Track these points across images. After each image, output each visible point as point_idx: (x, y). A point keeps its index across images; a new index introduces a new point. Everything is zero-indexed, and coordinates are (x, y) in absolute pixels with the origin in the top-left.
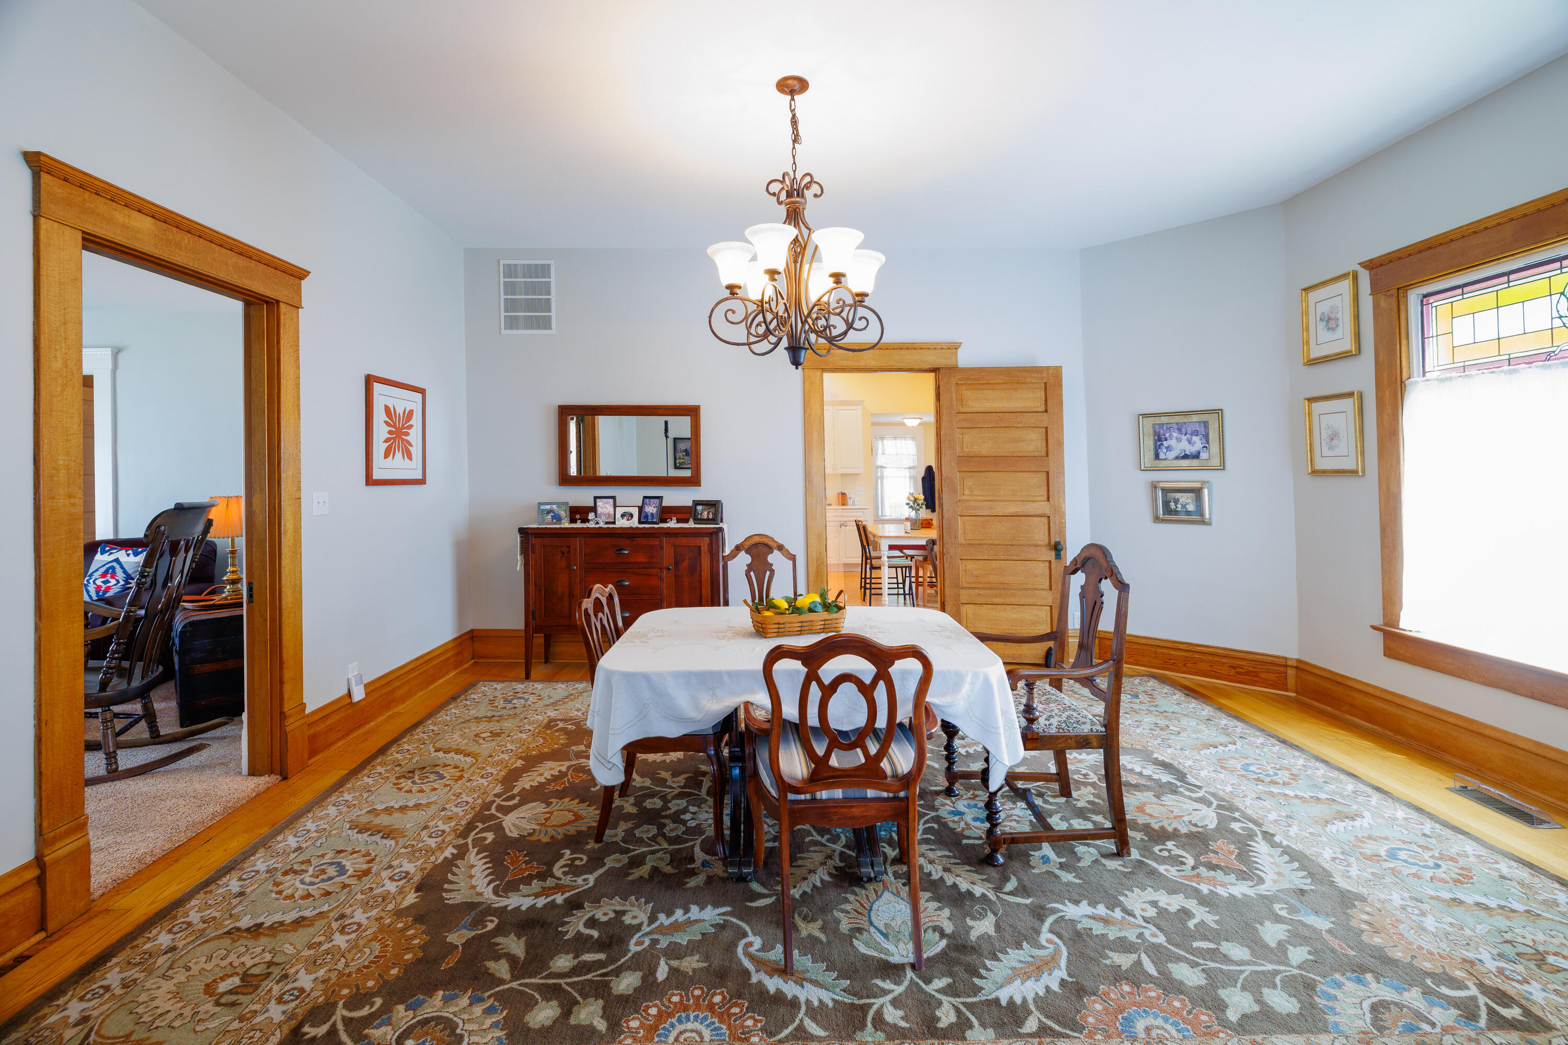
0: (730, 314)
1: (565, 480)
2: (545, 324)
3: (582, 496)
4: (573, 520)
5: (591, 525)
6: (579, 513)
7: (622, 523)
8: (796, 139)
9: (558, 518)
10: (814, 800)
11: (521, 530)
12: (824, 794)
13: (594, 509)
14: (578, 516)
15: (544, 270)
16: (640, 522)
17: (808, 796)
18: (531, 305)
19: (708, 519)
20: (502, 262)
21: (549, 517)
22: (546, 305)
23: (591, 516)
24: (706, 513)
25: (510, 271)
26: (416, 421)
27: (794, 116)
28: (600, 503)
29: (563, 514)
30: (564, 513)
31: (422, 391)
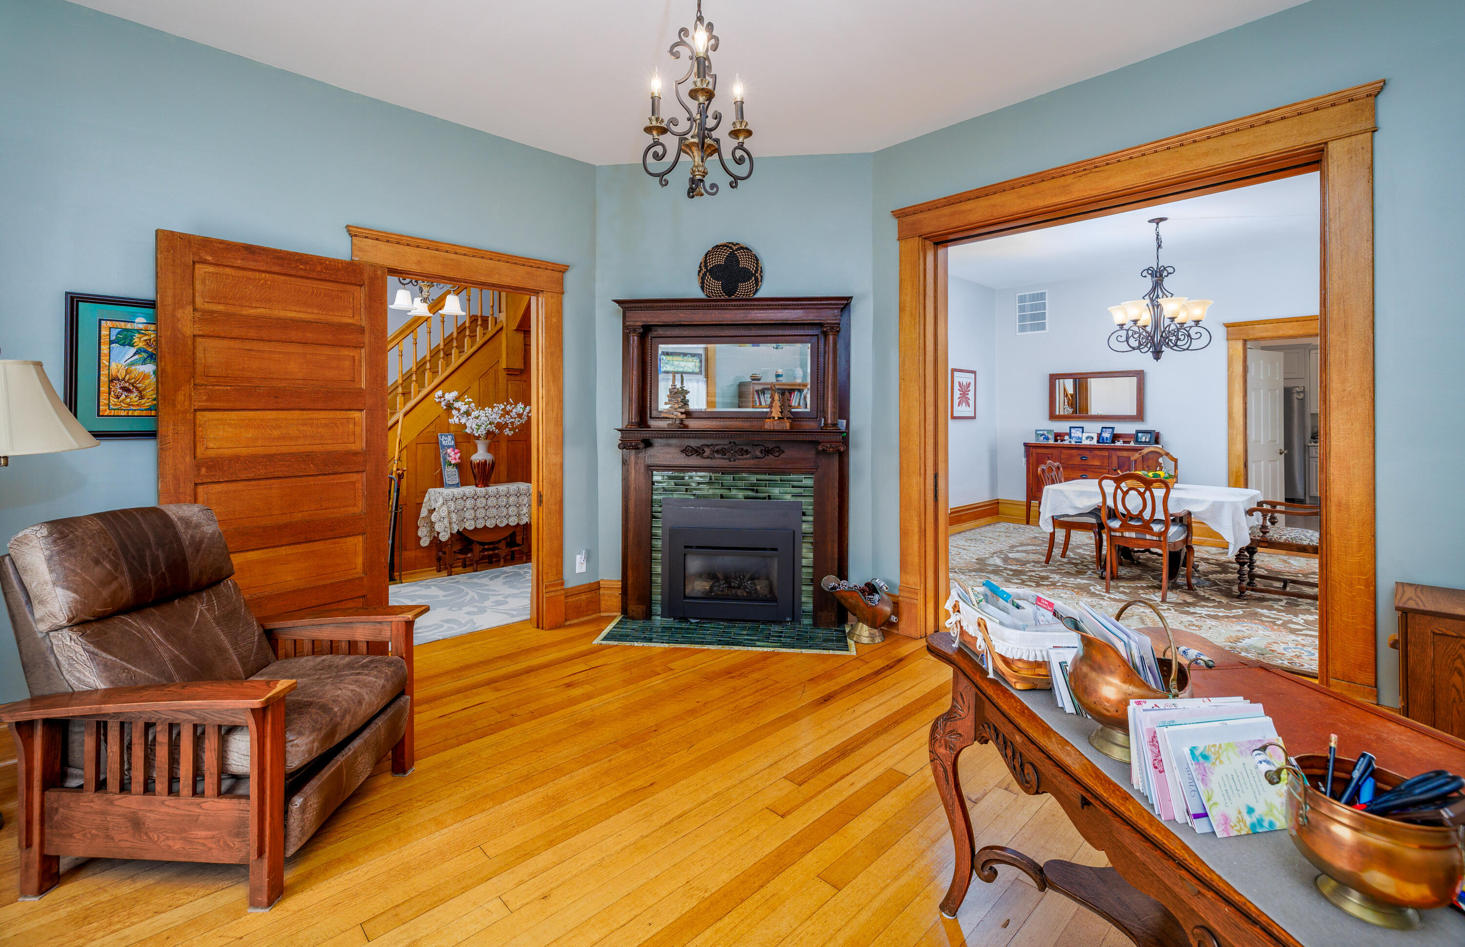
0: (1119, 338)
1: (1053, 417)
2: (1042, 327)
3: (1062, 427)
4: (1056, 440)
5: (1067, 442)
6: (1058, 436)
7: (1086, 442)
8: (1159, 246)
9: (1047, 439)
10: (1123, 536)
11: (1026, 445)
12: (1127, 534)
13: (1069, 434)
14: (1059, 438)
15: (1042, 296)
16: (1098, 442)
17: (1120, 535)
18: (1034, 317)
19: (1145, 442)
20: (1017, 295)
21: (1042, 438)
22: (1043, 317)
23: (1066, 437)
24: (1144, 438)
25: (1022, 299)
26: (972, 388)
27: (1158, 235)
28: (1073, 431)
29: (1050, 436)
30: (1052, 437)
31: (974, 372)
